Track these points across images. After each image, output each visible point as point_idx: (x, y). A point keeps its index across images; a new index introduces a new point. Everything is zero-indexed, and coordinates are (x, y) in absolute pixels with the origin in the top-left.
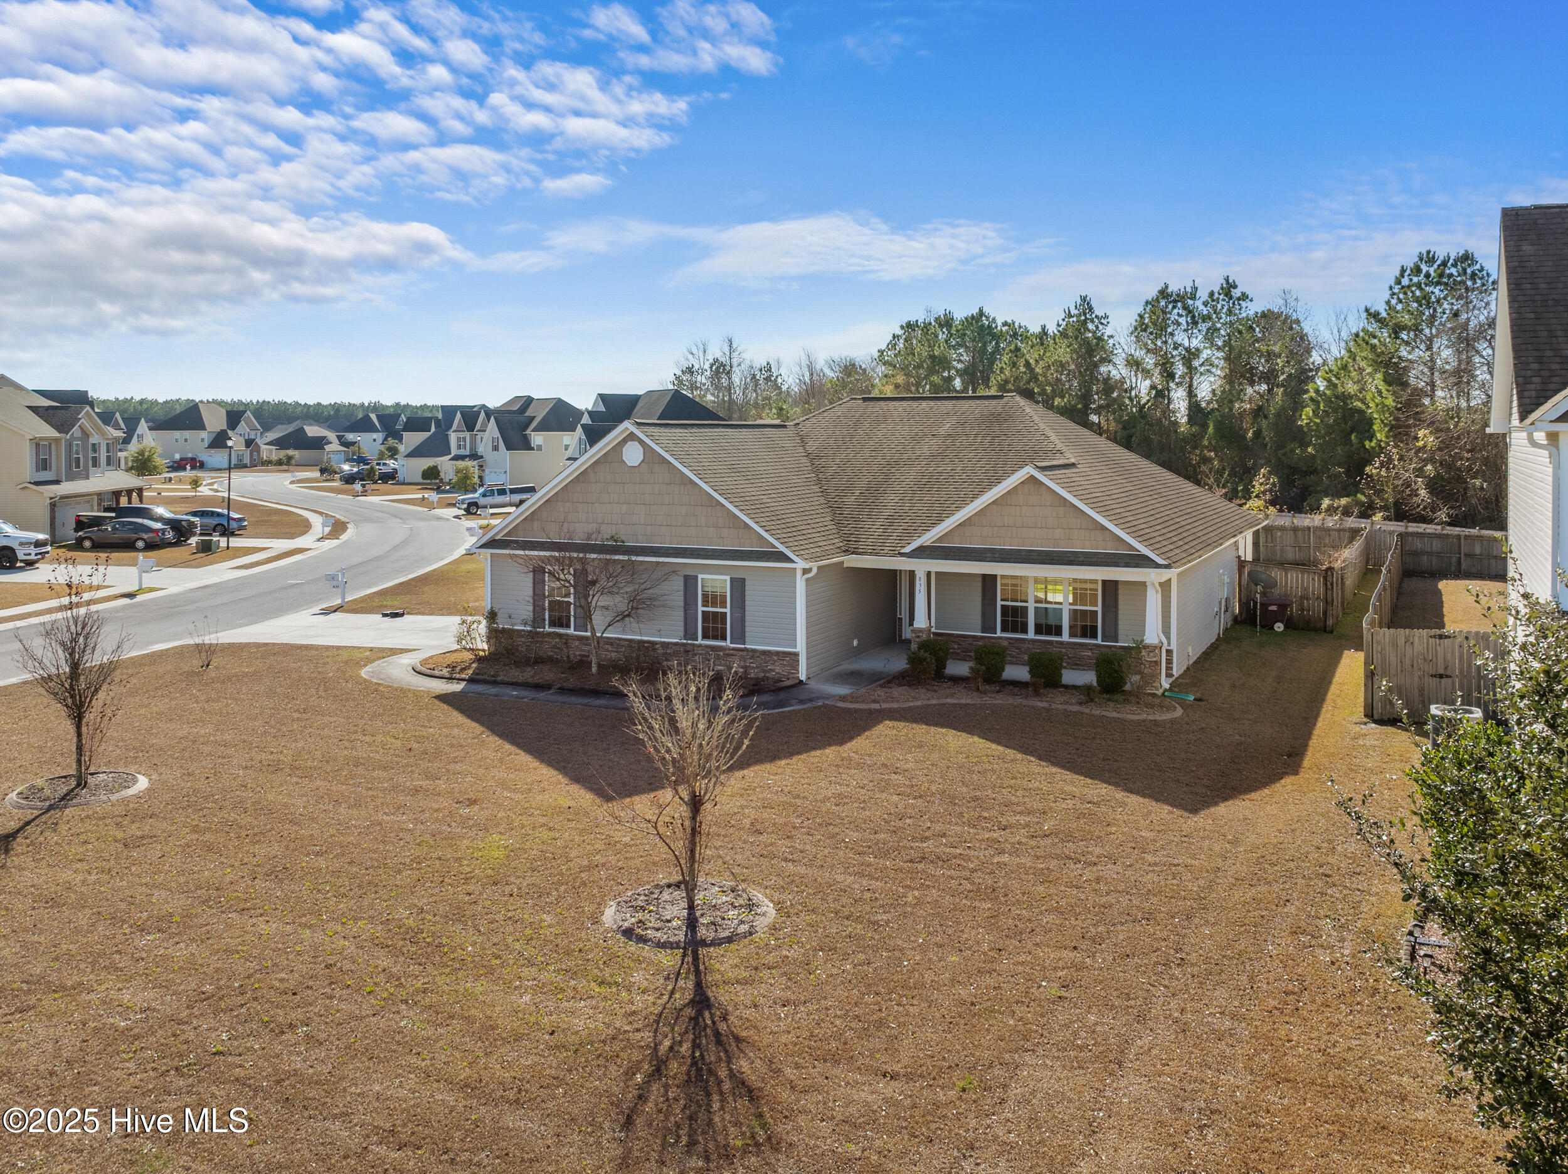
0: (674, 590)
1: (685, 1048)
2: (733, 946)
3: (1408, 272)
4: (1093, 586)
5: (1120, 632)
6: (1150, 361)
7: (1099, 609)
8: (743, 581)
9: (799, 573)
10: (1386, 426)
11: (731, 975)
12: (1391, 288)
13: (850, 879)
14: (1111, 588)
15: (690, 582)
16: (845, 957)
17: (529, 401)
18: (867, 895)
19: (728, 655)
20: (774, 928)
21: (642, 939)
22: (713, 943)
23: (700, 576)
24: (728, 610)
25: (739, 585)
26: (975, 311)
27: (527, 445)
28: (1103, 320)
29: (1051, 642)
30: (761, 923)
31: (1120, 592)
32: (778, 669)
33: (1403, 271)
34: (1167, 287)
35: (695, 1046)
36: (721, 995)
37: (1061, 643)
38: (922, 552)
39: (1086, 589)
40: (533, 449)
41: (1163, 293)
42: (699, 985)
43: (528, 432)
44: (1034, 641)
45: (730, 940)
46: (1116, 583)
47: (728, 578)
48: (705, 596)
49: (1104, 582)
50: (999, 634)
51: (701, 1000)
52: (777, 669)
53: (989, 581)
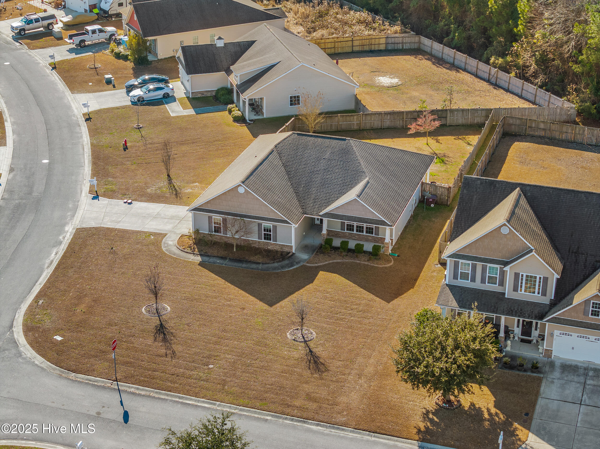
0: (255, 227)
1: (312, 359)
2: (312, 341)
8: (276, 227)
9: (293, 227)
11: (314, 346)
13: (326, 325)
15: (260, 225)
16: (330, 342)
18: (330, 329)
19: (272, 245)
20: (317, 337)
21: (297, 341)
22: (309, 341)
23: (263, 224)
24: (272, 233)
30: (314, 336)
32: (287, 249)
35: (313, 358)
36: (314, 350)
42: (309, 349)
45: (311, 340)
47: (272, 225)
48: (265, 229)
51: (311, 351)
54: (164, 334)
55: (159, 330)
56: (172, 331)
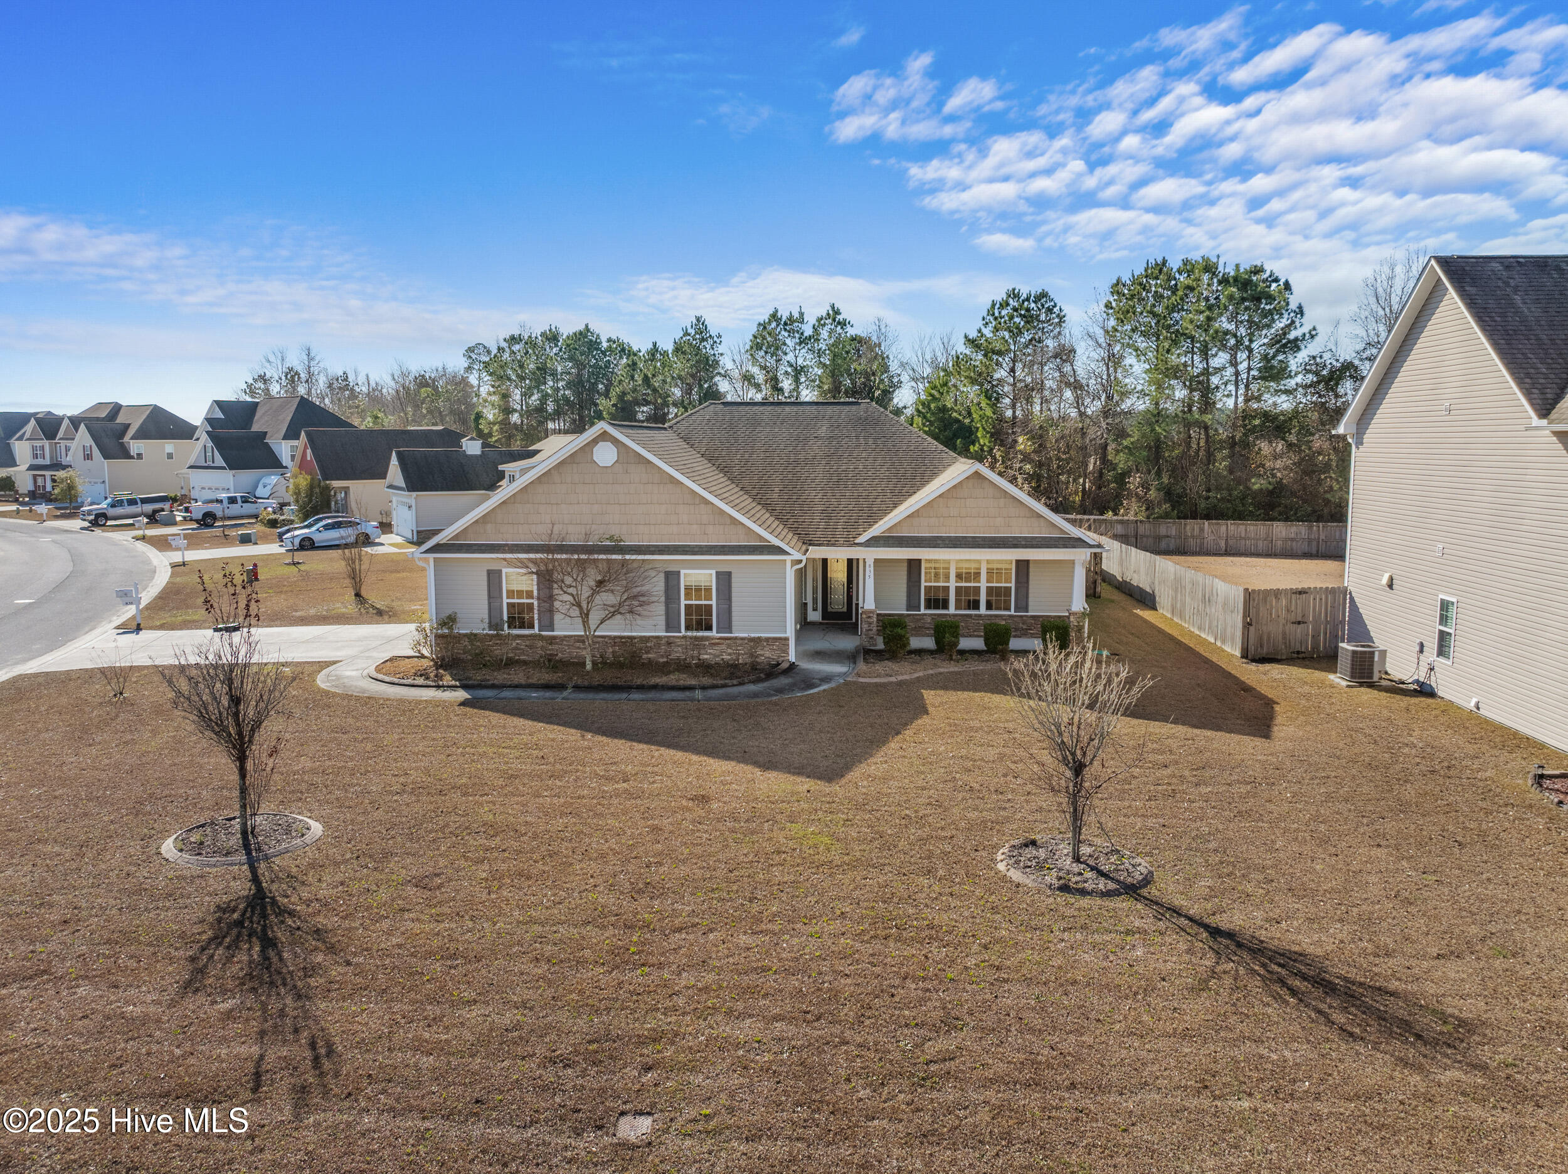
0: (657, 586)
3: (998, 306)
4: (1008, 566)
5: (1030, 603)
6: (760, 377)
7: (1013, 585)
8: (729, 574)
9: (789, 564)
10: (988, 432)
12: (984, 319)
14: (1023, 567)
15: (671, 578)
17: (117, 408)
19: (715, 644)
23: (683, 572)
24: (714, 602)
25: (725, 579)
26: (582, 327)
27: (127, 455)
28: (717, 340)
29: (970, 616)
31: (1031, 570)
32: (768, 654)
33: (993, 305)
34: (777, 311)
37: (980, 616)
38: (874, 542)
39: (1001, 569)
40: (132, 457)
41: (774, 316)
43: (126, 439)
44: (955, 615)
46: (1028, 561)
47: (713, 572)
48: (688, 589)
49: (1018, 562)
50: (923, 611)
52: (766, 655)
53: (914, 566)
54: (268, 943)
55: (239, 923)
56: (321, 921)
